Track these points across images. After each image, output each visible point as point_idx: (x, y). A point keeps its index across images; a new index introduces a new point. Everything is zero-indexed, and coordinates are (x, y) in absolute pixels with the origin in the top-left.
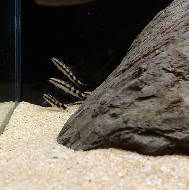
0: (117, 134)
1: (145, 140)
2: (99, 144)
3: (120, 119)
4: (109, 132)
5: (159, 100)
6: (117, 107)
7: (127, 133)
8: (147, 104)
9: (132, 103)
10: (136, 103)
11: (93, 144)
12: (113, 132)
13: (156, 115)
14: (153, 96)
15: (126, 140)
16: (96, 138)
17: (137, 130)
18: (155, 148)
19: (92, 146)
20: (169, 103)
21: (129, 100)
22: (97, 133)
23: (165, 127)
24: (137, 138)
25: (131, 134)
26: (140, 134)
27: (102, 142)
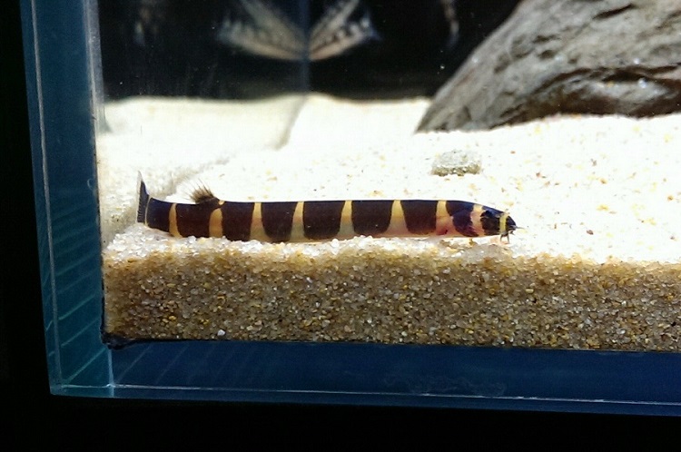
4: (537, 84)
5: (643, 13)
7: (577, 82)
9: (585, 25)
10: (594, 25)
11: (502, 116)
12: (546, 84)
13: (638, 41)
14: (630, 7)
16: (510, 102)
22: (510, 94)
25: (586, 83)
26: (606, 80)
27: (523, 109)
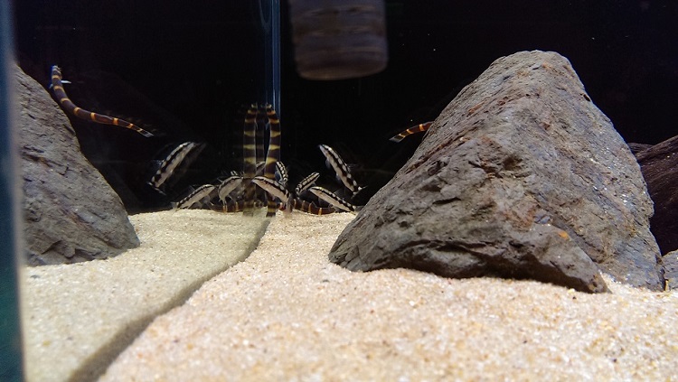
0: (408, 249)
1: (446, 257)
2: (384, 263)
3: (412, 230)
4: (398, 246)
5: (464, 205)
6: (408, 213)
7: (422, 248)
8: (448, 210)
9: (428, 208)
10: (433, 208)
11: (376, 263)
12: (402, 247)
13: (460, 224)
14: (456, 199)
15: (420, 257)
16: (380, 255)
17: (435, 245)
18: (459, 268)
19: (374, 266)
20: (478, 207)
21: (424, 204)
22: (381, 249)
23: (473, 240)
24: (435, 254)
25: (427, 250)
26: (439, 250)
27: (388, 261)
